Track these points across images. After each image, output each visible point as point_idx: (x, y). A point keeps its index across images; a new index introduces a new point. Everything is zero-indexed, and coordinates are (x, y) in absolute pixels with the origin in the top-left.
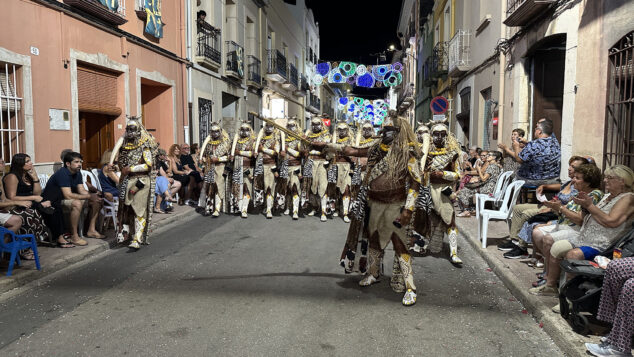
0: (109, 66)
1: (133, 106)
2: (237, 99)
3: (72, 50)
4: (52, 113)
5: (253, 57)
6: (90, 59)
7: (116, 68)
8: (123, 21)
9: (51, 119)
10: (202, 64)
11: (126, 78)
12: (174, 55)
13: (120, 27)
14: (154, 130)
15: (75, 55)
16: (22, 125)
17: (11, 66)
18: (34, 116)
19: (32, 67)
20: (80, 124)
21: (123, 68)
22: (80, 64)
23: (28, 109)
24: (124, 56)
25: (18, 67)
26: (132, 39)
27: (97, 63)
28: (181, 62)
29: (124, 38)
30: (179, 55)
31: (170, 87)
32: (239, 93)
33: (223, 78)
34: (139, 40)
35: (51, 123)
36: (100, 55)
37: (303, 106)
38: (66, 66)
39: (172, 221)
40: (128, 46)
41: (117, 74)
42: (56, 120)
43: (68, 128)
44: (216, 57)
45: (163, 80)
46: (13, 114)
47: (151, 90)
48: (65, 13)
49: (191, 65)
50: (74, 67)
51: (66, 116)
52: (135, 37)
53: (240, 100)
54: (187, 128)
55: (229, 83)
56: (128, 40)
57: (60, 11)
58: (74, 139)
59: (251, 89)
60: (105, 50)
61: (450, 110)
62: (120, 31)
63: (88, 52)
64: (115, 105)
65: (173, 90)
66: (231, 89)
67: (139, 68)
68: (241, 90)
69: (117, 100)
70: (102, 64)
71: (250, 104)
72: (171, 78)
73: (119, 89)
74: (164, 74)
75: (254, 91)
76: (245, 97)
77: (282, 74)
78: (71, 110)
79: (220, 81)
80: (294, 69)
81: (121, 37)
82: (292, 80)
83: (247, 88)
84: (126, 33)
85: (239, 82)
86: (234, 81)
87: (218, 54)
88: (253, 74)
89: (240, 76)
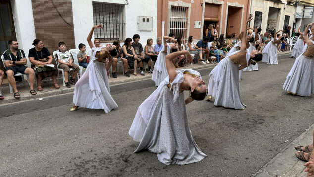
0: (216, 3)
1: (224, 18)
2: (279, 10)
6: (210, 1)
7: (219, 3)
11: (223, 7)
14: (233, 27)
15: (205, 1)
16: (187, 27)
17: (185, 8)
18: (190, 24)
19: (191, 8)
20: (204, 25)
21: (222, 3)
22: (206, 4)
23: (189, 22)
25: (187, 8)
27: (212, 3)
31: (242, 8)
32: (281, 7)
35: (195, 26)
38: (201, 6)
41: (219, 6)
42: (196, 23)
46: (185, 23)
47: (234, 11)
50: (204, 5)
51: (199, 23)
53: (282, 11)
55: (275, 2)
58: (201, 31)
64: (217, 18)
65: (243, 9)
66: (276, 5)
67: (228, 2)
68: (282, 5)
69: (218, 16)
70: (214, 3)
71: (287, 12)
72: (242, 4)
73: (219, 12)
74: (239, 3)
75: (291, 4)
76: (284, 8)
78: (201, 21)
79: (269, 2)
83: (287, 3)
85: (282, 1)
86: (278, 1)
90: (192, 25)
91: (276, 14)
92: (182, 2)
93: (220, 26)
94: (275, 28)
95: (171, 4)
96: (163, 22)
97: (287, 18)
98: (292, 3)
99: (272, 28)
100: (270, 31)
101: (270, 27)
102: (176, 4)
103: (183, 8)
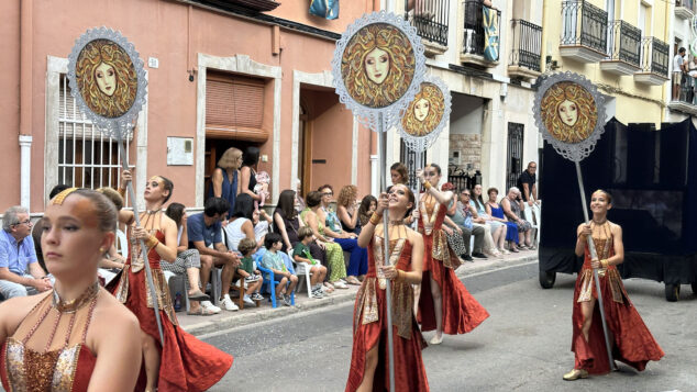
0: (251, 71)
1: (286, 127)
3: (200, 56)
4: (170, 143)
5: (525, 23)
6: (225, 64)
7: (262, 73)
8: (274, 5)
9: (169, 151)
11: (278, 86)
13: (269, 13)
14: (323, 162)
15: (206, 61)
16: (133, 159)
18: (149, 147)
20: (207, 156)
21: (274, 72)
22: (211, 72)
23: (142, 139)
24: (274, 55)
26: (290, 28)
27: (234, 69)
29: (277, 29)
33: (454, 69)
34: (301, 26)
35: (169, 156)
36: (239, 56)
37: (662, 106)
38: (191, 79)
39: (324, 305)
40: (282, 39)
41: (264, 82)
42: (177, 153)
43: (191, 163)
44: (440, 34)
47: (317, 103)
48: (194, 7)
50: (202, 77)
51: (188, 146)
52: (293, 25)
53: (495, 104)
54: (376, 157)
55: (468, 76)
56: (281, 29)
58: (197, 177)
59: (516, 81)
60: (243, 48)
62: (271, 19)
63: (222, 54)
64: (259, 127)
66: (472, 85)
67: (298, 69)
68: (493, 85)
69: (263, 119)
70: (242, 70)
71: (513, 110)
73: (266, 104)
75: (523, 84)
76: (502, 98)
77: (595, 46)
78: (195, 138)
79: (445, 74)
80: (631, 33)
81: (272, 27)
82: (623, 53)
83: (508, 80)
84: (278, 21)
85: (490, 71)
86: (476, 70)
87: (443, 29)
88: (523, 53)
89: (490, 62)
90: (158, 152)
91: (476, 117)
93: (271, 159)
94: (477, 167)
95: (58, 65)
96: (25, 139)
97: (516, 131)
98: (527, 80)
99: (469, 166)
100: (462, 176)
101: (459, 161)
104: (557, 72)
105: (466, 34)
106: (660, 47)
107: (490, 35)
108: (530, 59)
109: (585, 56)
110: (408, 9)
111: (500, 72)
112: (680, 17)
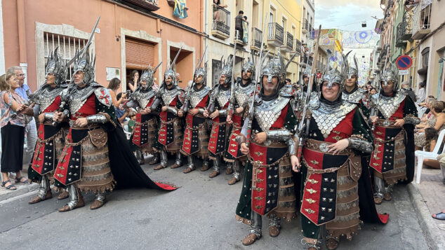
0: (147, 39)
1: (164, 65)
2: (242, 59)
3: (122, 29)
4: (108, 70)
5: (256, 29)
6: (134, 34)
7: (153, 40)
8: (157, 8)
9: (107, 74)
10: (215, 36)
11: (160, 46)
12: (195, 30)
13: (155, 12)
15: (124, 32)
17: (82, 41)
18: (97, 72)
19: (96, 41)
21: (158, 40)
22: (127, 38)
24: (158, 32)
26: (165, 20)
27: (139, 37)
28: (200, 35)
29: (159, 20)
30: (198, 30)
31: (191, 52)
32: (244, 55)
33: (232, 46)
34: (170, 20)
35: (107, 76)
36: (141, 31)
37: (298, 64)
38: (118, 40)
40: (161, 26)
41: (154, 44)
42: (111, 75)
44: (226, 30)
45: (186, 48)
47: (179, 56)
48: (118, 5)
49: (208, 37)
50: (123, 40)
51: (117, 72)
52: (166, 19)
55: (237, 49)
56: (161, 21)
57: (114, 4)
59: (254, 52)
60: (144, 28)
61: (413, 65)
62: (155, 15)
63: (134, 30)
65: (194, 54)
66: (238, 52)
67: (169, 40)
68: (245, 53)
69: (154, 62)
70: (143, 38)
72: (192, 46)
73: (154, 55)
74: (187, 44)
77: (279, 40)
78: (121, 68)
79: (229, 47)
80: (290, 36)
81: (156, 19)
82: (288, 44)
83: (250, 51)
84: (159, 16)
85: (245, 47)
86: (240, 47)
87: (228, 28)
88: (256, 41)
89: (245, 43)
90: (102, 74)
92: (72, 27)
95: (42, 28)
96: (23, 65)
98: (257, 52)
102: (56, 30)
103: (77, 40)
104: (267, 49)
105: (236, 32)
106: (298, 42)
107: (245, 32)
108: (258, 44)
109: (277, 44)
110: (214, 19)
111: (248, 48)
112: (304, 33)
